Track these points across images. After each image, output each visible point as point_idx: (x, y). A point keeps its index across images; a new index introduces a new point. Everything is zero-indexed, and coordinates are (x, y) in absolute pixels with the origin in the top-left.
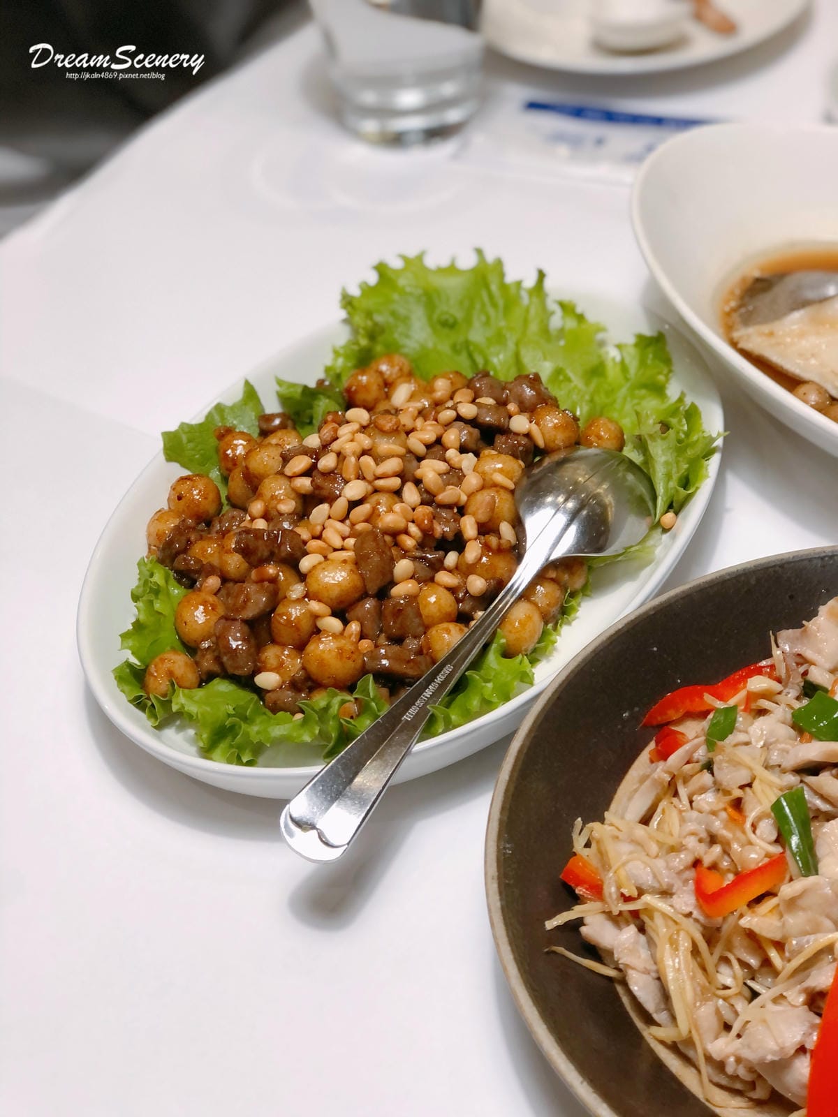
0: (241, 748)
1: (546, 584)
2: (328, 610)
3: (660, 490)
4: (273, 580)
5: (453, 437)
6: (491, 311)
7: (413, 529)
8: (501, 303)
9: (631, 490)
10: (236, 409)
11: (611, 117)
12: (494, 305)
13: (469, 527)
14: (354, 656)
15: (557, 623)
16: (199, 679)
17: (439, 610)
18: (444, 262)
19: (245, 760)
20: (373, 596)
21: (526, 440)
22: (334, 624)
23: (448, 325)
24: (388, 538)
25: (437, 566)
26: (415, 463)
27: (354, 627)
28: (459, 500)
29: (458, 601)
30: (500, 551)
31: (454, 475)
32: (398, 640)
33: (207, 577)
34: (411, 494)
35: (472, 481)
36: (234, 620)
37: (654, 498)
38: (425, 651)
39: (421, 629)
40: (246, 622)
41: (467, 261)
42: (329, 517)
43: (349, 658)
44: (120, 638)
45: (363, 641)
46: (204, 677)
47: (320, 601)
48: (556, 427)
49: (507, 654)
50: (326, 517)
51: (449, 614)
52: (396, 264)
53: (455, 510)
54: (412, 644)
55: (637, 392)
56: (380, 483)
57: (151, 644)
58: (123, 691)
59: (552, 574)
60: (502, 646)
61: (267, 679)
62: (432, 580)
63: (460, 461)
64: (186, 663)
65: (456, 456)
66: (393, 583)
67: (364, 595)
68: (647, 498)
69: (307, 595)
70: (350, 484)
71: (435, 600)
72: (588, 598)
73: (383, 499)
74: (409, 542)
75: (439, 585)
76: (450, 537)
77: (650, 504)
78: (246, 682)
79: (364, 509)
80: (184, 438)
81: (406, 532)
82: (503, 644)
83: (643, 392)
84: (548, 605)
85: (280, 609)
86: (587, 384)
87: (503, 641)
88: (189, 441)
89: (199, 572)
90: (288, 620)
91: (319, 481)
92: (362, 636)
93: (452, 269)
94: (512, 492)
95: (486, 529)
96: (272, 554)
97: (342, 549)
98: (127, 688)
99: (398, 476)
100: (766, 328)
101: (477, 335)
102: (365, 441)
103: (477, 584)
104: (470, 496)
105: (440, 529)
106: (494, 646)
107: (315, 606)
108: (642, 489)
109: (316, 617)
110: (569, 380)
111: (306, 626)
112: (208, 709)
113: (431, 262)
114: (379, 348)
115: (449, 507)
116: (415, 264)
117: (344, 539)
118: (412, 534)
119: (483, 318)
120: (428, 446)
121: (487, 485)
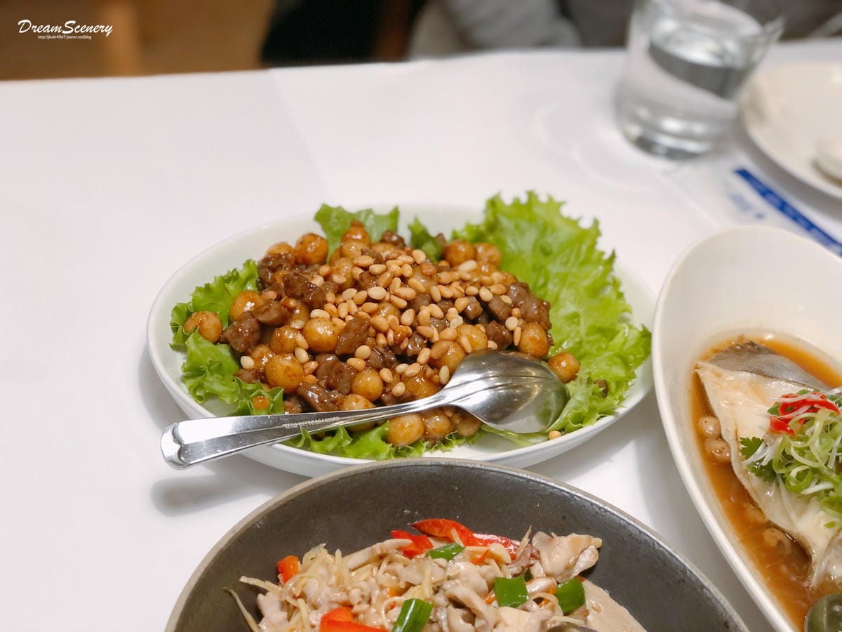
0: (200, 386)
1: (442, 417)
2: (307, 347)
3: (564, 414)
4: (291, 310)
5: (463, 303)
6: (573, 259)
7: (391, 335)
8: (582, 257)
9: (547, 403)
10: (379, 218)
11: (783, 207)
12: (577, 256)
13: (424, 355)
14: (293, 378)
15: (433, 445)
16: (217, 339)
17: (365, 388)
18: (575, 216)
19: (198, 394)
20: (337, 356)
21: (508, 334)
22: (303, 355)
23: (546, 253)
24: (372, 331)
25: (387, 364)
26: (426, 302)
27: (313, 365)
28: (432, 337)
29: (384, 392)
30: (429, 380)
31: (443, 322)
32: (330, 388)
33: (271, 290)
34: (408, 317)
35: (450, 333)
36: (253, 317)
37: (556, 418)
38: (337, 404)
39: (347, 391)
40: (259, 322)
41: (586, 224)
42: (353, 299)
43: (289, 376)
44: (195, 289)
45: (312, 376)
46: (221, 340)
47: (305, 338)
48: (533, 339)
49: (386, 439)
50: (351, 297)
51: (370, 394)
52: (543, 198)
53: (425, 342)
54: (335, 395)
55: (615, 358)
56: (394, 299)
57: (210, 303)
58: (172, 316)
59: (449, 414)
60: (384, 431)
61: (247, 362)
62: (378, 370)
63: (453, 318)
64: (216, 324)
65: (454, 313)
66: (353, 355)
67: (332, 352)
68: (553, 415)
69: (301, 331)
70: (377, 288)
71: (370, 381)
72: (468, 446)
73: (388, 308)
74: (382, 340)
75: (379, 375)
76: (410, 354)
77: (551, 419)
78: (237, 356)
79: (374, 306)
80: (334, 215)
81: (386, 334)
82: (385, 431)
83: (619, 360)
84: (434, 429)
85: (282, 329)
86: (588, 334)
87: (387, 429)
88: (337, 217)
89: (270, 284)
90: (281, 337)
91: (365, 276)
92: (314, 373)
93: (574, 223)
94: (467, 354)
95: (434, 364)
96: (302, 296)
97: (344, 320)
98: (176, 316)
99: (407, 301)
100: (719, 370)
101: (554, 268)
102: (408, 271)
103: (399, 389)
104: (441, 340)
105: (407, 345)
106: (379, 429)
107: (300, 338)
108: (554, 407)
109: (297, 345)
110: (578, 324)
111: (288, 346)
112: (200, 354)
113: (566, 211)
114: (491, 238)
115: (424, 338)
116: (554, 205)
117: (349, 314)
118: (388, 338)
119: (565, 260)
120: (444, 299)
121: (456, 341)
